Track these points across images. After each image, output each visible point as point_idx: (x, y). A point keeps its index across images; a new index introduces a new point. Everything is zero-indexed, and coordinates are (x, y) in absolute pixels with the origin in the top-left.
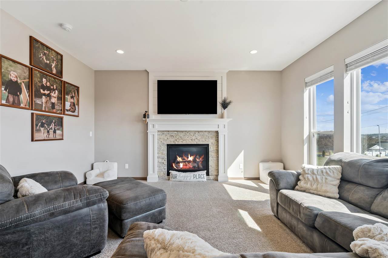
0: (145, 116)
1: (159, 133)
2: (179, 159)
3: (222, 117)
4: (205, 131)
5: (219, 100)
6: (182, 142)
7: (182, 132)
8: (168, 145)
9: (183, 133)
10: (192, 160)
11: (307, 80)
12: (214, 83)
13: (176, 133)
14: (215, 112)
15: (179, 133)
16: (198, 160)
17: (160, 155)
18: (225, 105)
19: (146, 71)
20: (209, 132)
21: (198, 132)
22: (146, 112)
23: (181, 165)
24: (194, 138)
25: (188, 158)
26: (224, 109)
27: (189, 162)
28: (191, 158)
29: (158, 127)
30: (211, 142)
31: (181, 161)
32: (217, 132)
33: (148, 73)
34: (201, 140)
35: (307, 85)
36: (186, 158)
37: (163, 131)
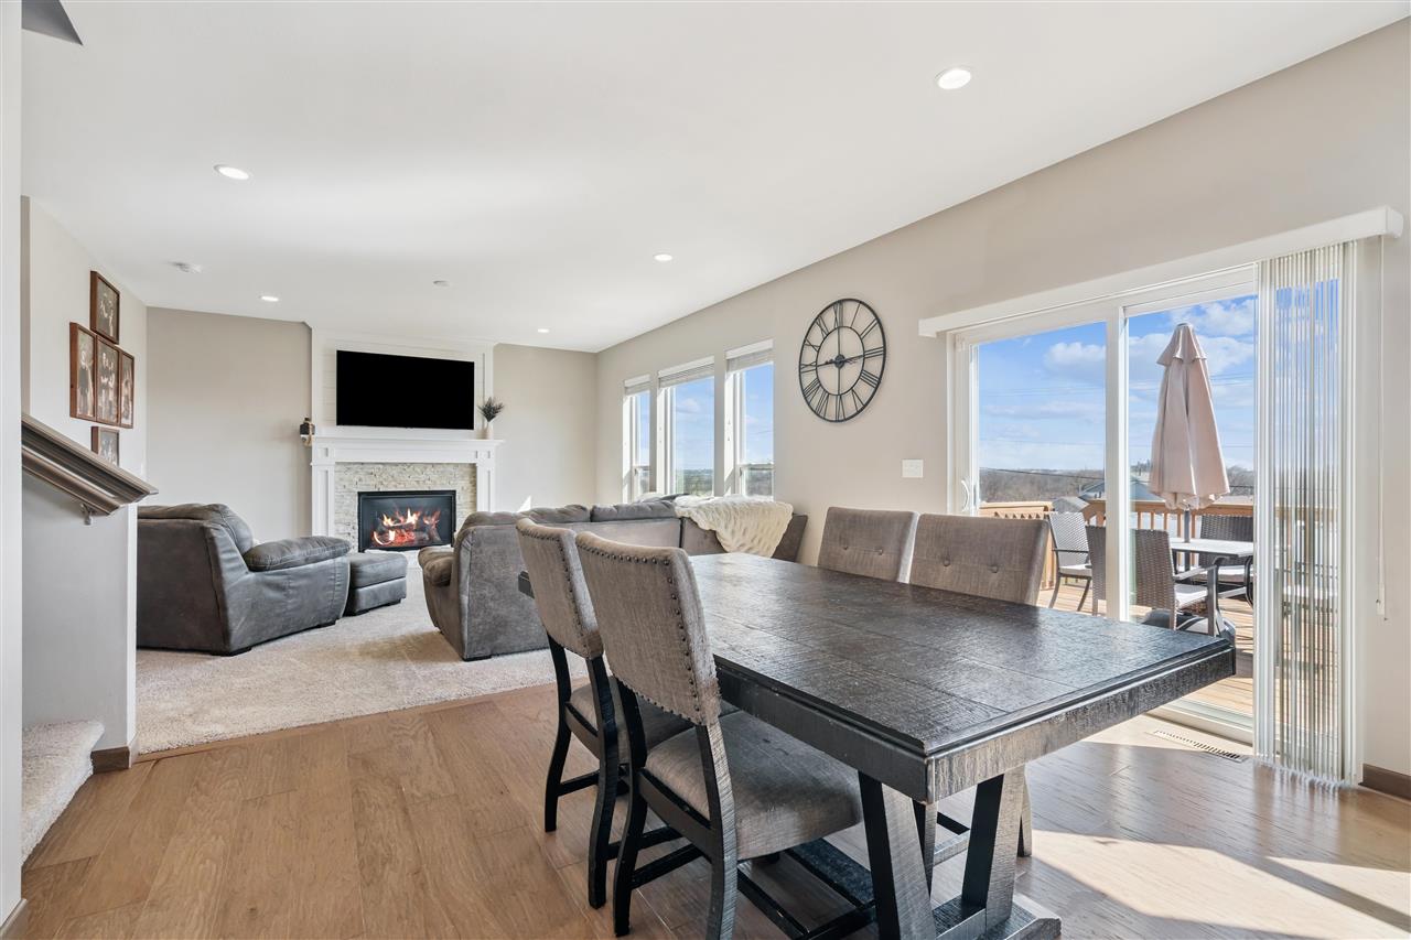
0: (305, 428)
1: (339, 468)
2: (388, 522)
3: (484, 435)
4: (448, 464)
5: (479, 402)
6: (396, 486)
7: (396, 464)
8: (360, 494)
9: (399, 468)
10: (414, 523)
11: (628, 383)
12: (469, 367)
13: (381, 466)
14: (470, 425)
15: (387, 467)
16: (427, 522)
17: (342, 516)
18: (490, 412)
19: (304, 323)
20: (457, 465)
21: (433, 465)
22: (306, 419)
23: (392, 535)
24: (423, 477)
25: (406, 517)
26: (489, 419)
27: (409, 528)
28: (412, 519)
29: (337, 454)
30: (460, 486)
31: (391, 524)
32: (474, 467)
33: (310, 329)
34: (438, 482)
35: (627, 390)
36: (402, 519)
37: (350, 463)
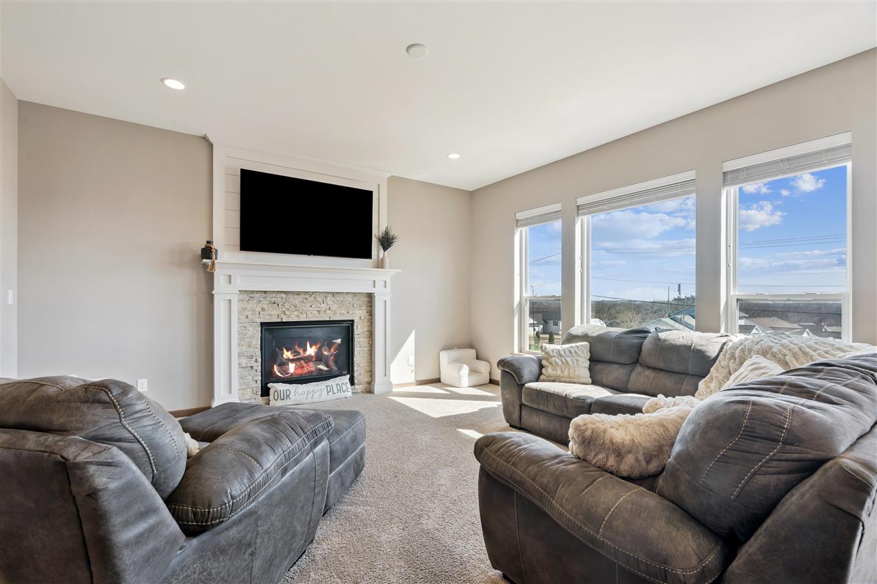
0: (207, 252)
1: (242, 296)
2: (287, 354)
3: (380, 265)
4: (347, 293)
5: (377, 230)
6: (298, 316)
7: (298, 293)
8: (262, 324)
9: (300, 298)
10: (313, 354)
11: (520, 216)
12: (366, 197)
13: (284, 295)
14: (369, 256)
15: (290, 296)
16: (326, 353)
17: (244, 348)
18: (386, 242)
19: (205, 138)
20: (355, 294)
21: (333, 294)
22: (208, 242)
23: (292, 368)
24: (324, 306)
25: (305, 350)
26: (385, 249)
27: (308, 359)
28: (311, 351)
29: (243, 282)
30: (358, 316)
31: (291, 357)
32: (370, 296)
33: (211, 145)
34: (338, 312)
35: (518, 223)
36: (301, 352)
37: (252, 292)
